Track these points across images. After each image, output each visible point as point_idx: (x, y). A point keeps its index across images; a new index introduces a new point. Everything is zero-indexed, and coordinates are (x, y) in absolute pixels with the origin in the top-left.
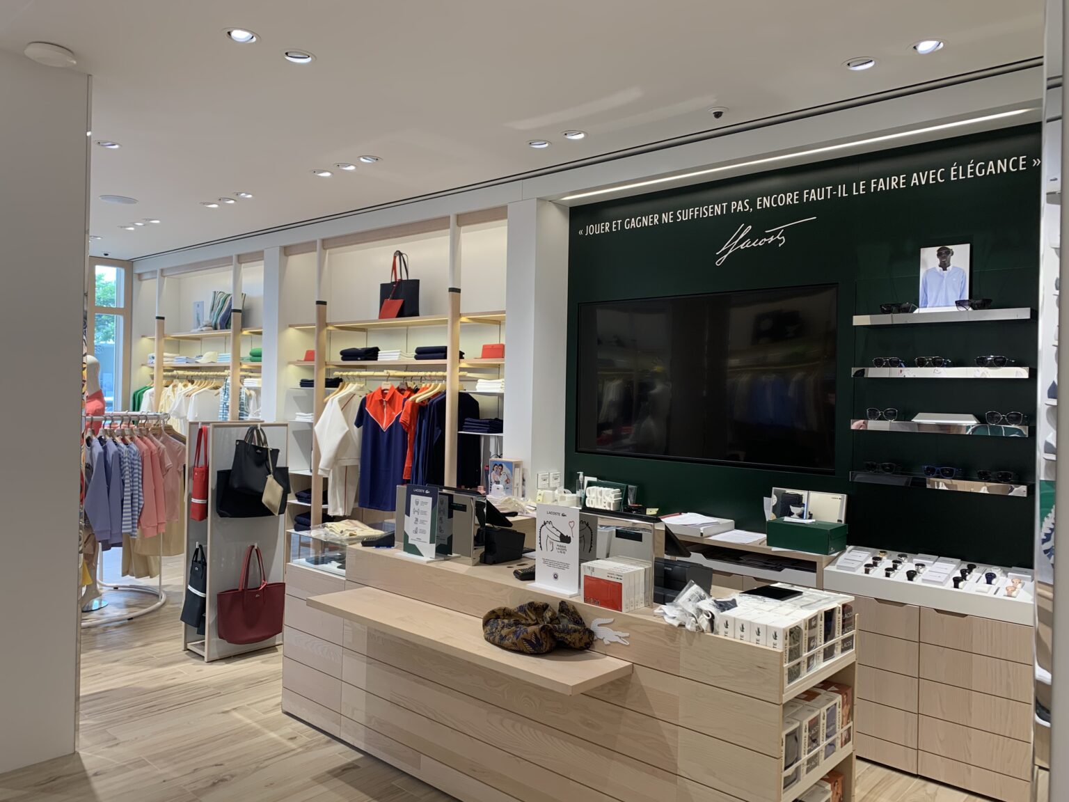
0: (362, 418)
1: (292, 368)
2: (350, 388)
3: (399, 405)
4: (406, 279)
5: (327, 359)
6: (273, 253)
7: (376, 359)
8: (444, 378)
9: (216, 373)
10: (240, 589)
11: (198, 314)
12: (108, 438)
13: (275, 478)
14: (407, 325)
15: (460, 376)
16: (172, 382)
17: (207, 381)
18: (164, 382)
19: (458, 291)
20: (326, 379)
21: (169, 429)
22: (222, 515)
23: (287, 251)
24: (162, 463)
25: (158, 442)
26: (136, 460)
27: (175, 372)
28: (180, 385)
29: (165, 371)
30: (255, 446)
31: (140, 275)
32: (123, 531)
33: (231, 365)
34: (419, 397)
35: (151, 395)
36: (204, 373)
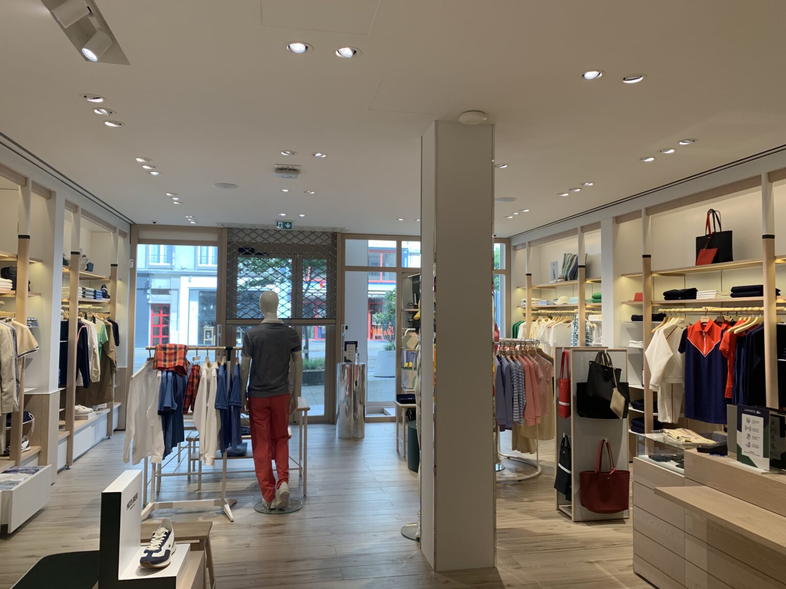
0: (684, 346)
1: (625, 307)
2: (673, 322)
3: (717, 334)
4: (719, 231)
5: (652, 300)
6: (608, 222)
7: (695, 298)
8: (761, 312)
9: (567, 311)
10: (596, 471)
11: (554, 270)
12: (503, 356)
13: (619, 390)
14: (721, 269)
15: (777, 311)
16: (538, 318)
17: (561, 318)
18: (532, 318)
19: (772, 237)
20: (653, 315)
21: (540, 351)
22: (581, 415)
23: (618, 220)
24: (537, 375)
25: (534, 360)
26: (520, 372)
27: (539, 311)
28: (543, 320)
29: (533, 310)
30: (603, 366)
31: (515, 247)
32: (514, 420)
33: (578, 305)
34: (737, 329)
35: (524, 327)
36: (559, 312)
